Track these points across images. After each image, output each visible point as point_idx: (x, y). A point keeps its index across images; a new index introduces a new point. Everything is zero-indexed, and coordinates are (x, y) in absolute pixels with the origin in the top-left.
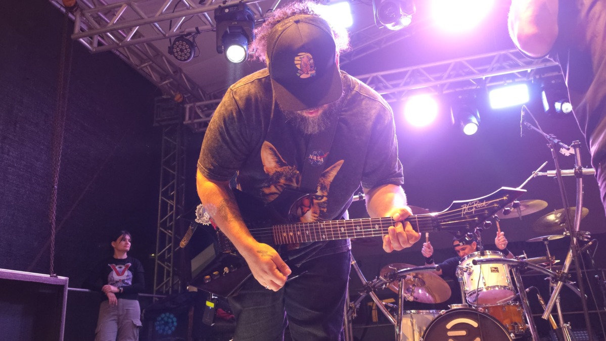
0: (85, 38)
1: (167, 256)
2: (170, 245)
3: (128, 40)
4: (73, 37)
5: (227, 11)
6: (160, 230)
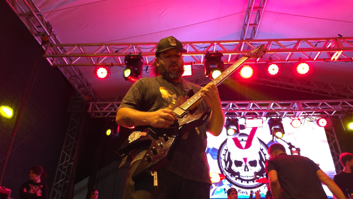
0: (50, 58)
1: (59, 186)
2: (63, 179)
3: (73, 63)
4: (44, 56)
5: (132, 57)
6: (59, 170)
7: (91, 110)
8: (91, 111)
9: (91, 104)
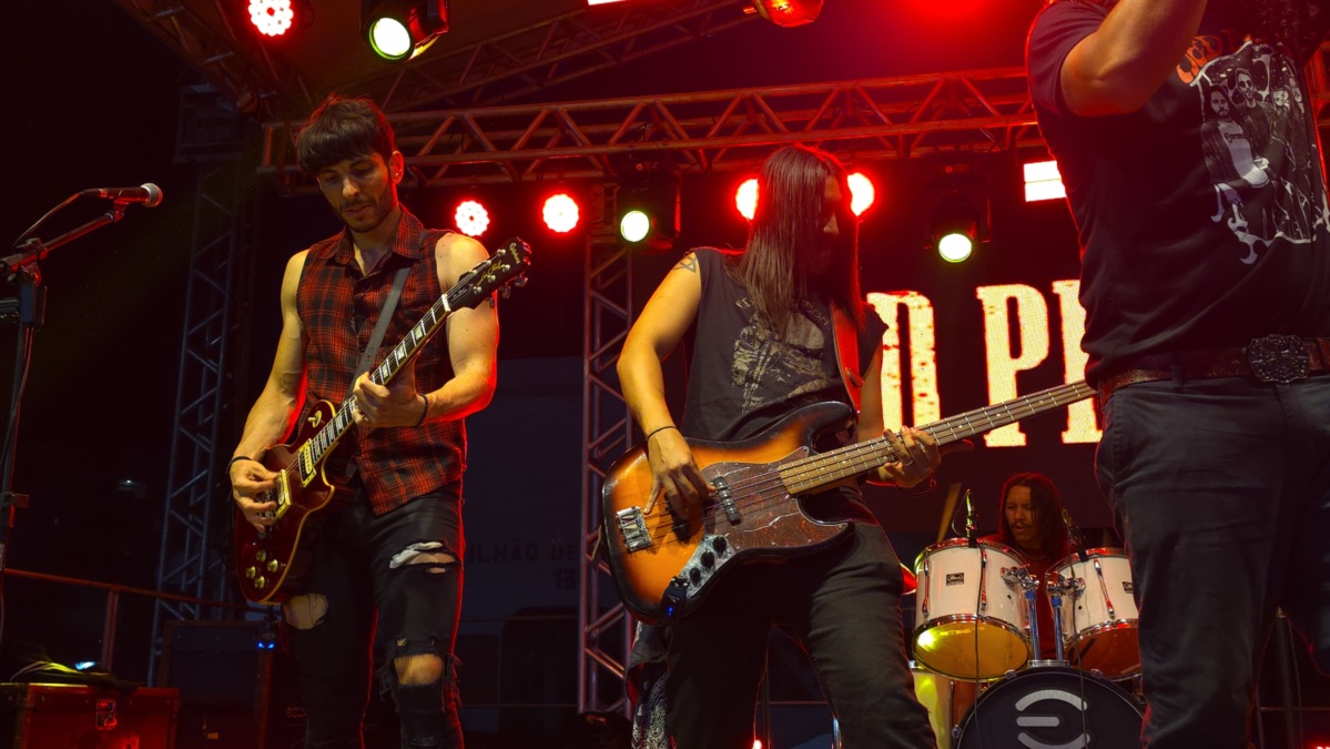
1: (192, 501)
2: (204, 473)
6: (180, 432)
7: (273, 160)
8: (273, 169)
9: (270, 128)
